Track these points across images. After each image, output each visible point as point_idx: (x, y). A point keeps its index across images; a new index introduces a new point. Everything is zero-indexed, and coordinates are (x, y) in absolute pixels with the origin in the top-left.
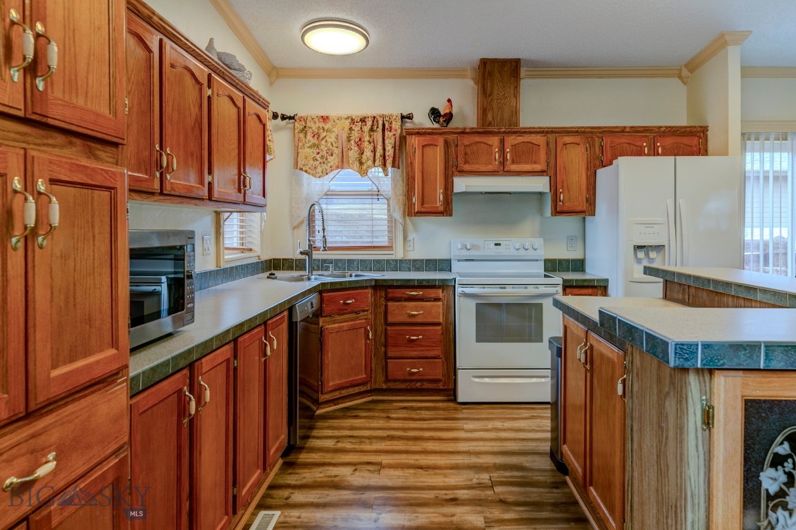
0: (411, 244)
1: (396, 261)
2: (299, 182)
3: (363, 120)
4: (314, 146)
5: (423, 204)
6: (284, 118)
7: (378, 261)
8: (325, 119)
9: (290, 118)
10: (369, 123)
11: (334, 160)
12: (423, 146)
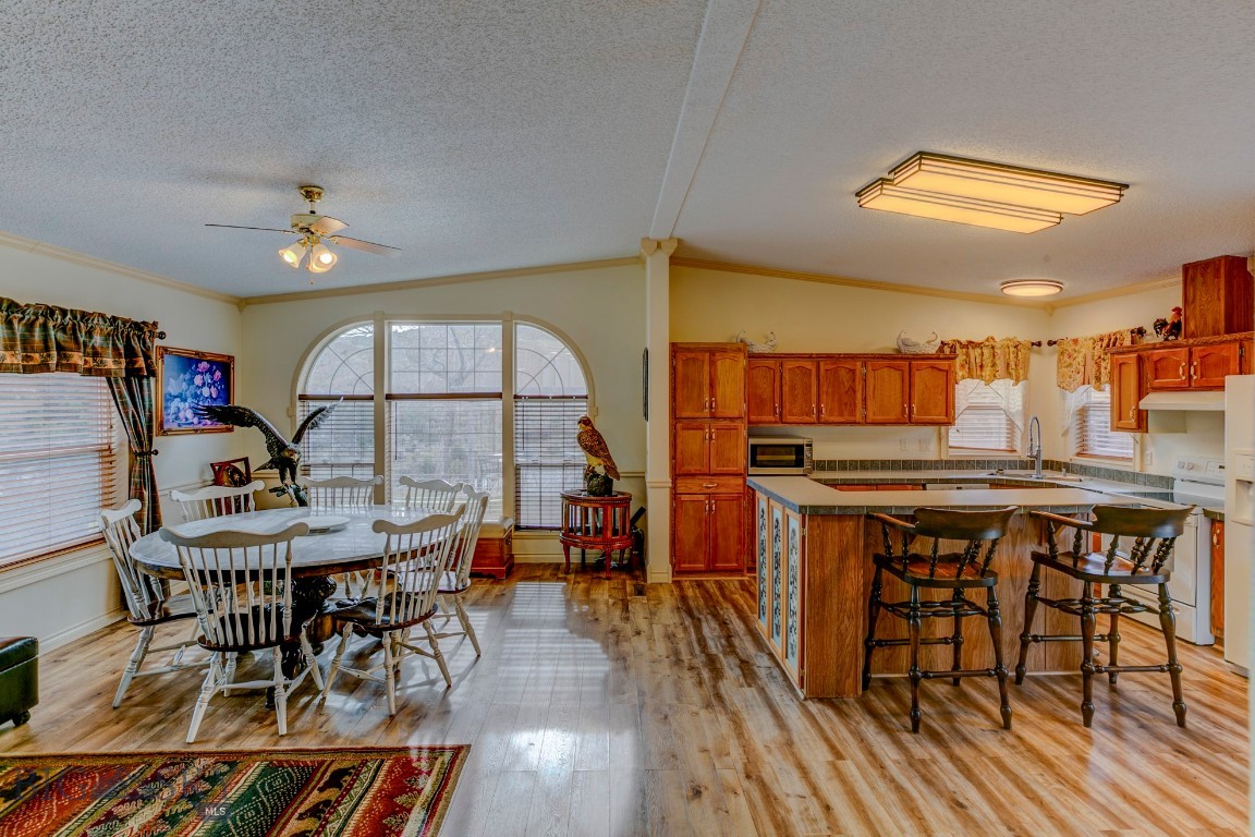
0: (1149, 458)
1: (1134, 474)
2: (1064, 398)
3: (1102, 340)
4: (1070, 365)
5: (1120, 419)
6: (1051, 343)
7: (1119, 472)
8: (1075, 341)
9: (1055, 343)
10: (1106, 342)
11: (1079, 378)
12: (1121, 365)
